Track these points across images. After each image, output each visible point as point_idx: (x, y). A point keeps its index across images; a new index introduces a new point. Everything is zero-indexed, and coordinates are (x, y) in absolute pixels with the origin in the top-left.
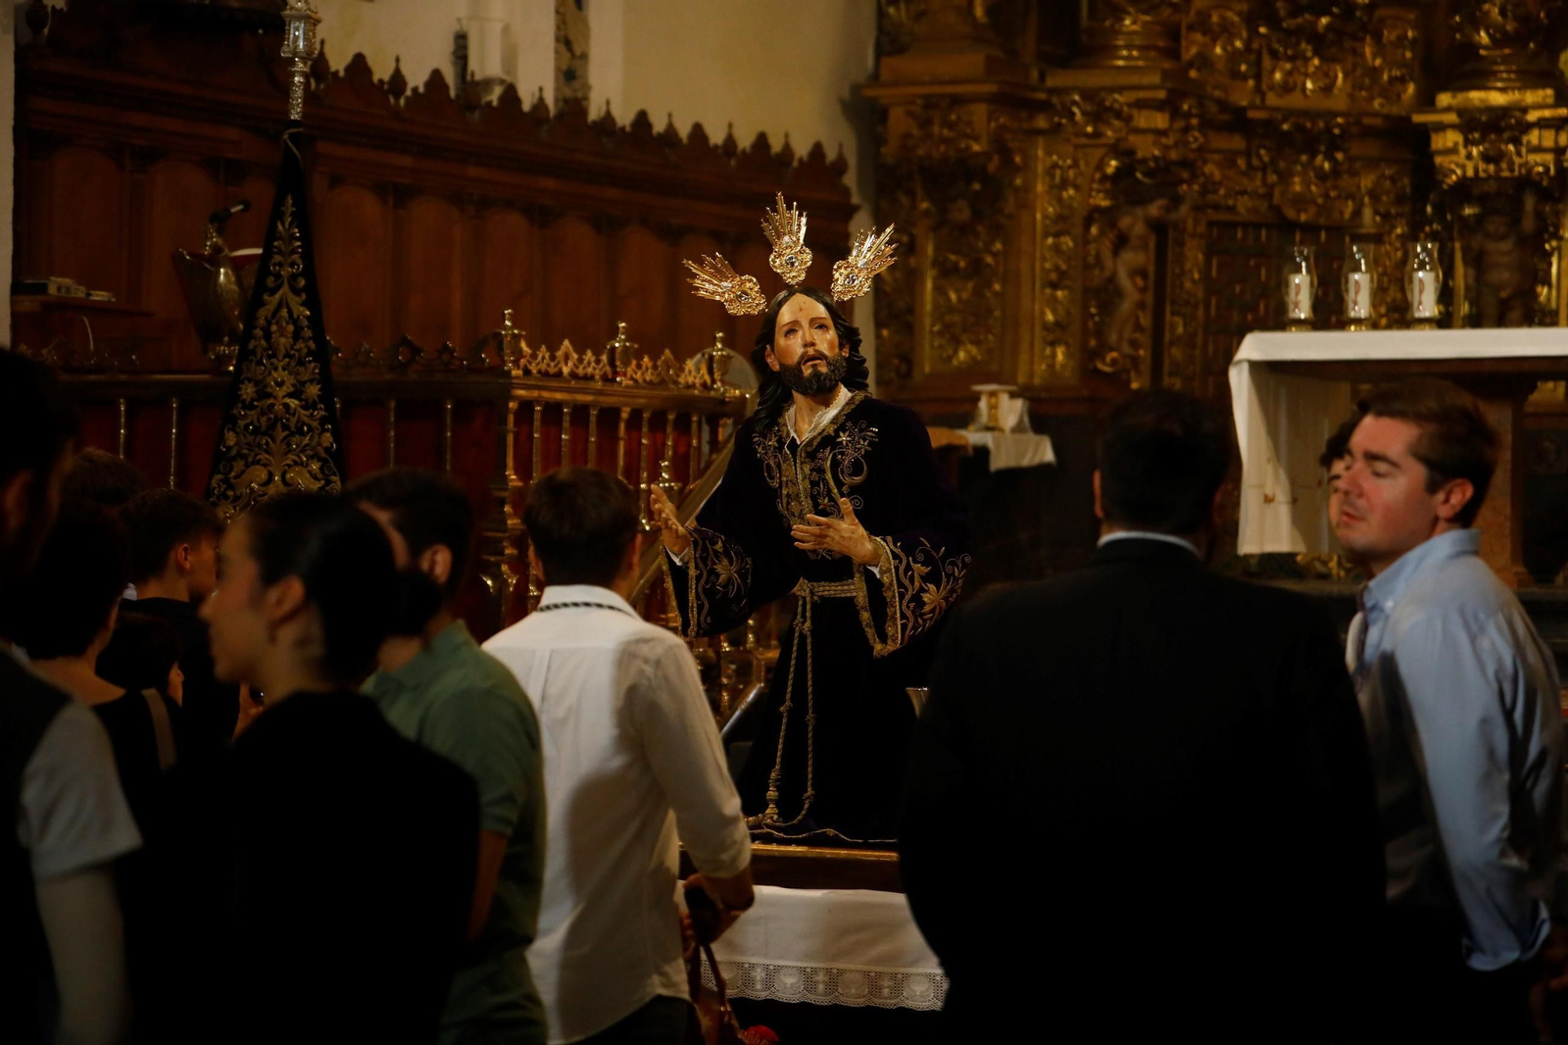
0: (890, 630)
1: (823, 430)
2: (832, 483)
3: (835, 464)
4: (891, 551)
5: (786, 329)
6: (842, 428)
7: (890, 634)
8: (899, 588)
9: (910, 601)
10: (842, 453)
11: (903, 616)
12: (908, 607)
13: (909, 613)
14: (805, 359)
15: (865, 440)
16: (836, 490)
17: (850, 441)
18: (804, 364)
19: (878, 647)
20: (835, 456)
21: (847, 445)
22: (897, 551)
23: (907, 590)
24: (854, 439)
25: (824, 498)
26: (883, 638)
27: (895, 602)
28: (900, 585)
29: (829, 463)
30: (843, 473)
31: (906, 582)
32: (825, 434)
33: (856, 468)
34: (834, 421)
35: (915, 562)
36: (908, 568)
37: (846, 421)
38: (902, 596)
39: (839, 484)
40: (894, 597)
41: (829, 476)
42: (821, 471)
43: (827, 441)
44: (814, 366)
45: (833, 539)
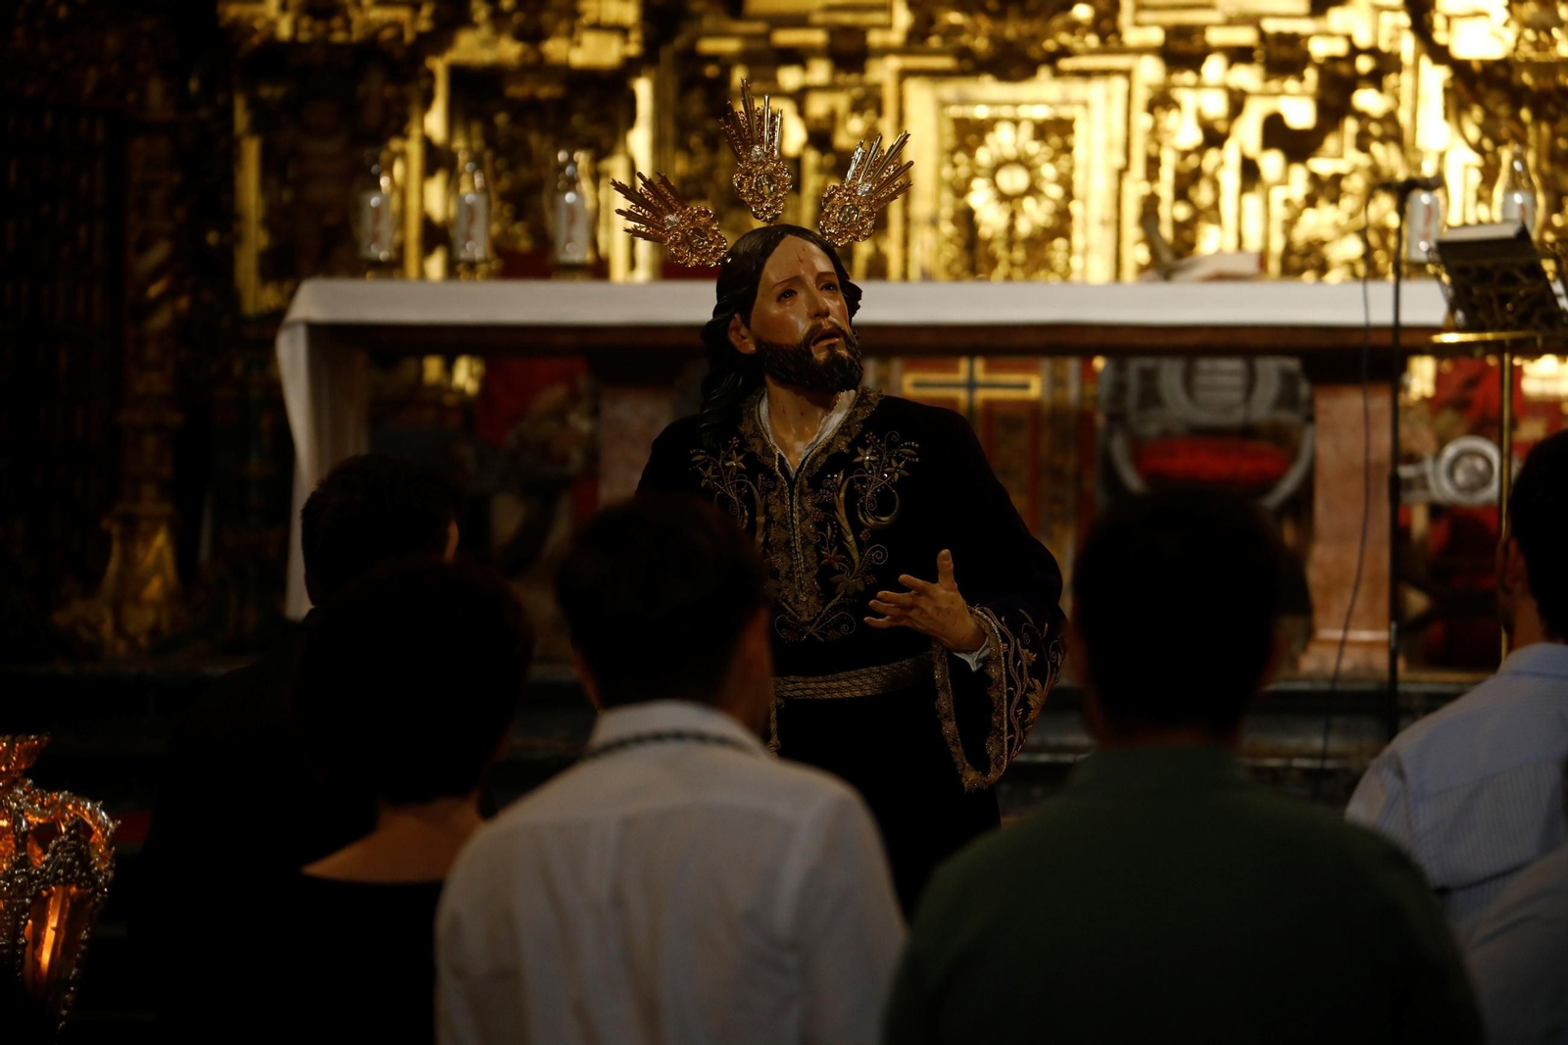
0: (992, 750)
1: (829, 444)
2: (845, 524)
3: (852, 497)
4: (999, 629)
5: (779, 290)
6: (858, 442)
7: (993, 757)
8: (1008, 686)
9: (1018, 707)
10: (862, 481)
11: (1011, 730)
12: (1016, 714)
13: (1015, 722)
14: (816, 335)
15: (899, 460)
16: (850, 538)
17: (873, 462)
18: (814, 344)
19: (971, 777)
20: (851, 483)
21: (870, 468)
22: (1005, 629)
23: (1016, 689)
24: (880, 458)
25: (831, 548)
26: (981, 763)
27: (1002, 707)
28: (1011, 682)
29: (842, 495)
30: (863, 510)
31: (1015, 675)
32: (833, 450)
33: (883, 504)
34: (844, 429)
35: (1024, 647)
36: (1017, 657)
37: (865, 430)
38: (1011, 696)
39: (857, 527)
40: (1001, 698)
41: (841, 515)
42: (828, 507)
43: (834, 460)
44: (831, 347)
45: (923, 611)
